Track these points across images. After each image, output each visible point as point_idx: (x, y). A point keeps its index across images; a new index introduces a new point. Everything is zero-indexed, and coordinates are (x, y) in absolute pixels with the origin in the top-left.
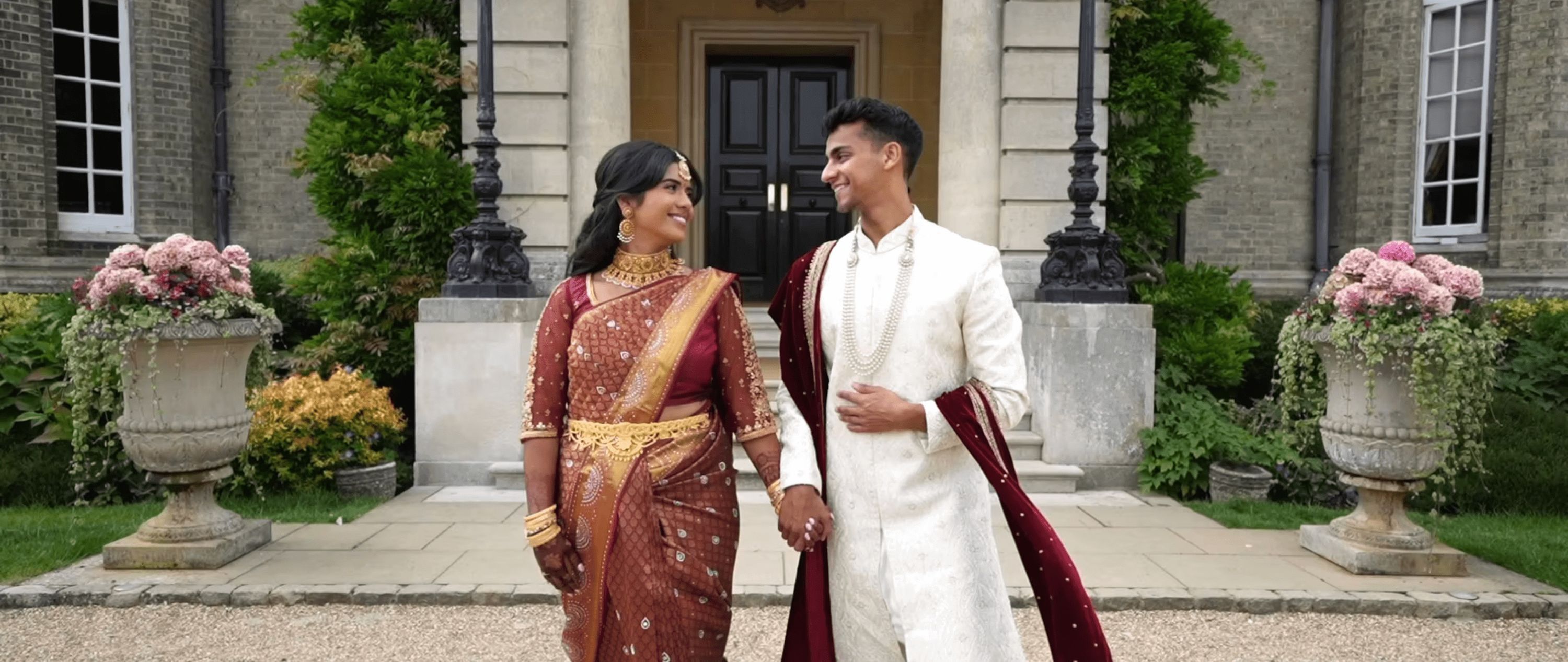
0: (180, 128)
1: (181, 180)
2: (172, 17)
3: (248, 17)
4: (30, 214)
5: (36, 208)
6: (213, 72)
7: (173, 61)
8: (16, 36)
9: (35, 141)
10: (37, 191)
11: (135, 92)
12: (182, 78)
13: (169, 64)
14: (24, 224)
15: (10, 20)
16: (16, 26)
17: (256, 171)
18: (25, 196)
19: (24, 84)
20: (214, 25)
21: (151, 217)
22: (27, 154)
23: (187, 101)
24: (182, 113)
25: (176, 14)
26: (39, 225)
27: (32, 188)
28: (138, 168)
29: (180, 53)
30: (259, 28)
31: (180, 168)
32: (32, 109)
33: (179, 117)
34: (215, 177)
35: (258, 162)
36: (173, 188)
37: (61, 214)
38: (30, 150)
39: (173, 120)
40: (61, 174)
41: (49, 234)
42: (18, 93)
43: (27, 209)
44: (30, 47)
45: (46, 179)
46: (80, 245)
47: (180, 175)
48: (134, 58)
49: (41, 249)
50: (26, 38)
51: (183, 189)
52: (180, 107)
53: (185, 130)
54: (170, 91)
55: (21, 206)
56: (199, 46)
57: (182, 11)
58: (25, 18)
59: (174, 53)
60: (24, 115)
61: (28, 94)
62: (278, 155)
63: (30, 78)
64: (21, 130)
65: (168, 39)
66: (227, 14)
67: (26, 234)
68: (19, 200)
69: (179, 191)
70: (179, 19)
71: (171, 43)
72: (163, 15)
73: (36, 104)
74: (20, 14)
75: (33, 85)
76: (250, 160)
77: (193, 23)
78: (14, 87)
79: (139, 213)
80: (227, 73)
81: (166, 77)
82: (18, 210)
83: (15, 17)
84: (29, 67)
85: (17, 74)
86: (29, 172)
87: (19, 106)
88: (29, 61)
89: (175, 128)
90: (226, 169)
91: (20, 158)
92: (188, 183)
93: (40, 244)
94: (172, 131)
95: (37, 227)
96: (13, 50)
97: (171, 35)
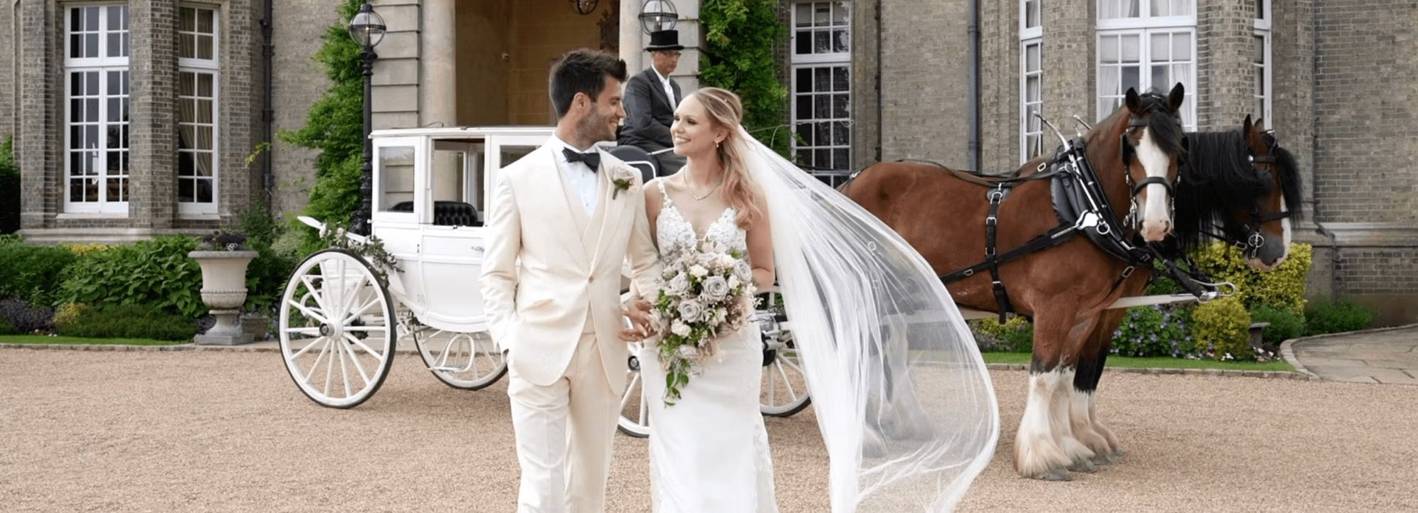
0: (244, 149)
1: (244, 181)
2: (241, 83)
3: (284, 77)
4: (164, 205)
5: (168, 202)
6: (264, 112)
7: (241, 109)
8: (161, 105)
9: (168, 163)
10: (168, 191)
11: (221, 130)
12: (245, 120)
13: (239, 112)
14: (161, 210)
15: (159, 96)
16: (161, 99)
17: (287, 173)
18: (162, 194)
19: (164, 131)
20: (265, 82)
21: (227, 203)
22: (164, 170)
23: (248, 133)
24: (245, 140)
25: (244, 81)
26: (169, 210)
27: (166, 190)
28: (221, 176)
29: (245, 104)
30: (290, 84)
31: (243, 174)
32: (168, 145)
33: (243, 143)
34: (263, 178)
35: (288, 167)
36: (239, 186)
37: (180, 203)
38: (166, 168)
39: (240, 145)
40: (180, 180)
41: (174, 215)
42: (161, 136)
43: (163, 202)
44: (167, 110)
45: (174, 184)
46: (189, 221)
47: (243, 178)
48: (221, 109)
49: (170, 224)
50: (166, 105)
51: (244, 186)
52: (243, 137)
53: (246, 150)
54: (238, 128)
55: (161, 200)
56: (257, 98)
57: (247, 79)
58: (166, 94)
59: (241, 104)
60: (163, 149)
61: (166, 137)
62: (299, 162)
63: (167, 127)
64: (161, 157)
65: (239, 97)
66: (273, 75)
67: (162, 216)
68: (159, 197)
69: (242, 188)
70: (245, 84)
71: (240, 99)
72: (236, 83)
73: (169, 142)
74: (163, 92)
75: (168, 132)
76: (283, 166)
77: (252, 86)
78: (159, 133)
79: (221, 201)
80: (271, 112)
81: (237, 120)
82: (159, 202)
83: (161, 94)
84: (167, 121)
85: (161, 126)
86: (165, 181)
87: (161, 144)
88: (167, 118)
89: (241, 150)
90: (270, 172)
91: (161, 173)
92: (247, 183)
93: (169, 222)
94: (239, 152)
95: (168, 212)
96: (160, 112)
97: (240, 94)
